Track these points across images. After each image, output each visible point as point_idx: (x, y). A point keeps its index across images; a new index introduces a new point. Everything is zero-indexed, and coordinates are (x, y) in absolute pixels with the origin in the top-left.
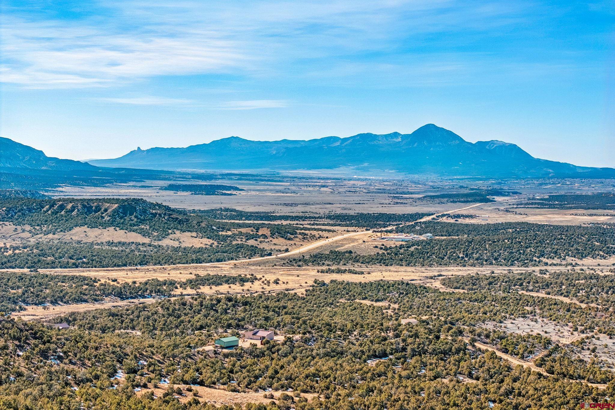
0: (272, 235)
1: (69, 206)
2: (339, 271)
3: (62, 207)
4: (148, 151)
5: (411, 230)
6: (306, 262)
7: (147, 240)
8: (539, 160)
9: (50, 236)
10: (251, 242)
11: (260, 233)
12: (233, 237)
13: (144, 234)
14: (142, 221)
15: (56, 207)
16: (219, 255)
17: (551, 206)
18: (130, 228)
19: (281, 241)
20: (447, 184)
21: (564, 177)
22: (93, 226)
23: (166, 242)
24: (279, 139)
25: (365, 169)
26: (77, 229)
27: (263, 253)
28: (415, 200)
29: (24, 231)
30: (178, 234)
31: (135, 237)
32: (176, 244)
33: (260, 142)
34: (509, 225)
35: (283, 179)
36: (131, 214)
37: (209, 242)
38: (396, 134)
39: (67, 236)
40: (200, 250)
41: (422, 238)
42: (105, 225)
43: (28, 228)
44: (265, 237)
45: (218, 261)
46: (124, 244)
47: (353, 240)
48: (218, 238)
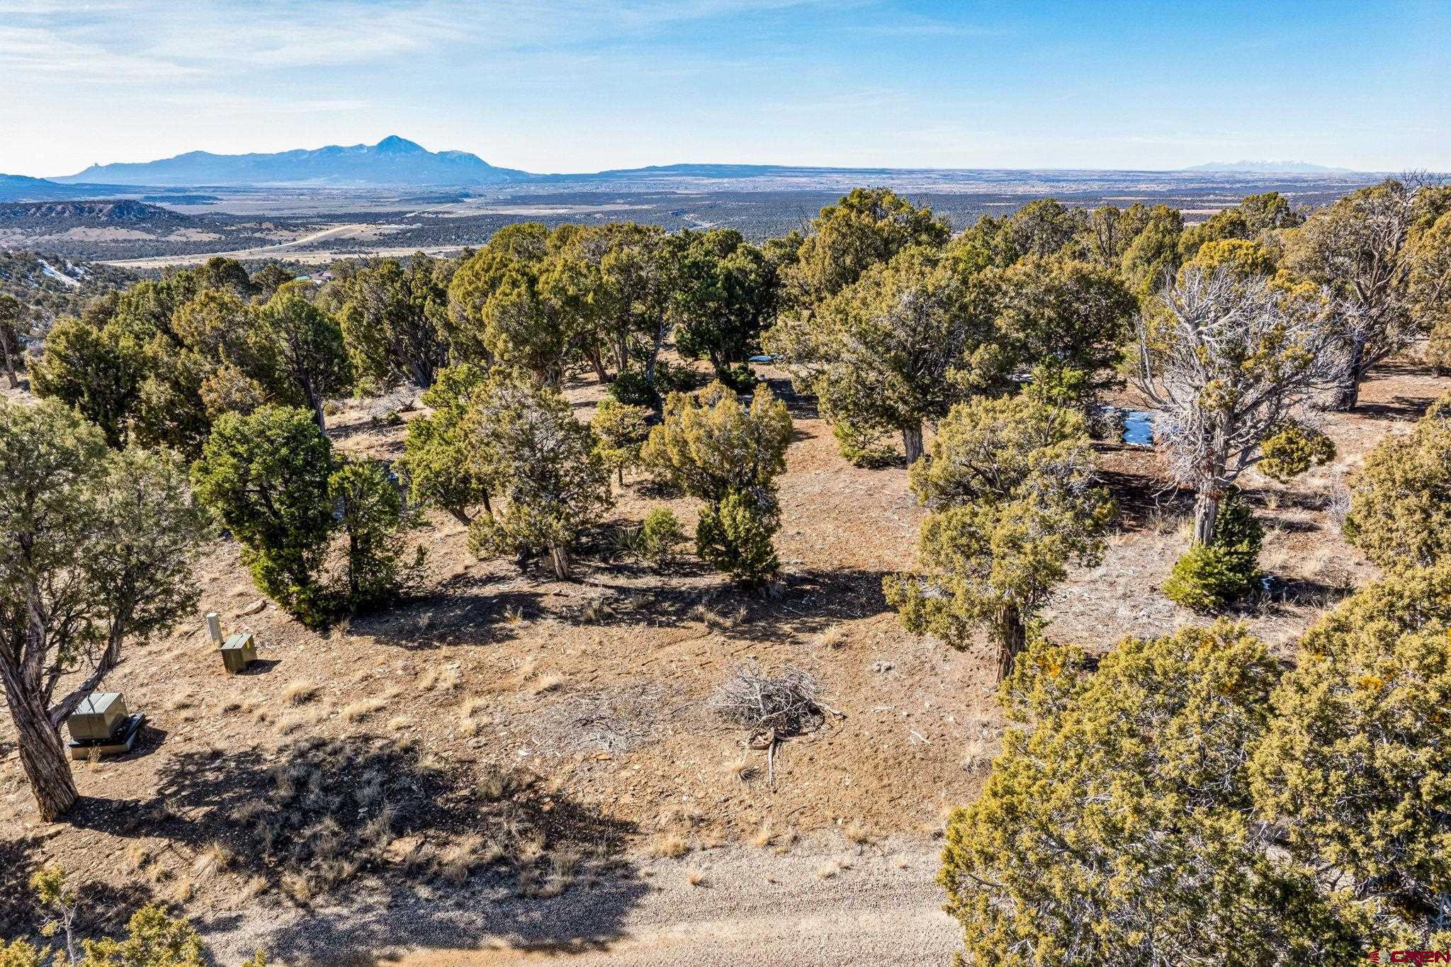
0: (276, 228)
1: (59, 208)
2: (350, 253)
3: (50, 209)
4: (107, 167)
5: (401, 222)
6: (317, 248)
7: (153, 237)
8: (496, 168)
9: (47, 237)
10: (257, 235)
11: (264, 226)
12: (238, 231)
13: (148, 231)
14: (143, 220)
15: (44, 209)
16: (232, 246)
17: (515, 204)
18: (131, 226)
19: (285, 233)
20: (418, 191)
21: (521, 182)
22: (91, 225)
23: (172, 238)
24: (246, 153)
25: (336, 180)
26: (74, 230)
27: (272, 243)
28: (394, 203)
29: (14, 233)
30: (183, 230)
31: (137, 235)
32: (184, 239)
33: (226, 156)
34: (486, 216)
35: (257, 190)
36: (129, 213)
37: (218, 236)
38: (361, 146)
39: (66, 237)
40: (210, 243)
41: (414, 227)
42: (104, 225)
43: (19, 230)
44: (270, 230)
45: (233, 250)
46: (130, 241)
47: (352, 231)
48: (224, 232)
